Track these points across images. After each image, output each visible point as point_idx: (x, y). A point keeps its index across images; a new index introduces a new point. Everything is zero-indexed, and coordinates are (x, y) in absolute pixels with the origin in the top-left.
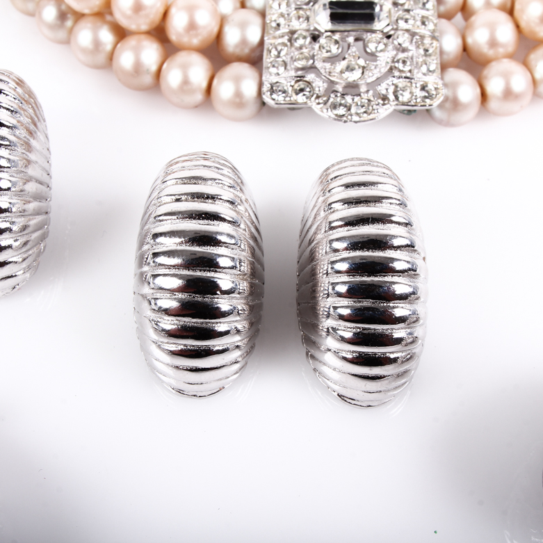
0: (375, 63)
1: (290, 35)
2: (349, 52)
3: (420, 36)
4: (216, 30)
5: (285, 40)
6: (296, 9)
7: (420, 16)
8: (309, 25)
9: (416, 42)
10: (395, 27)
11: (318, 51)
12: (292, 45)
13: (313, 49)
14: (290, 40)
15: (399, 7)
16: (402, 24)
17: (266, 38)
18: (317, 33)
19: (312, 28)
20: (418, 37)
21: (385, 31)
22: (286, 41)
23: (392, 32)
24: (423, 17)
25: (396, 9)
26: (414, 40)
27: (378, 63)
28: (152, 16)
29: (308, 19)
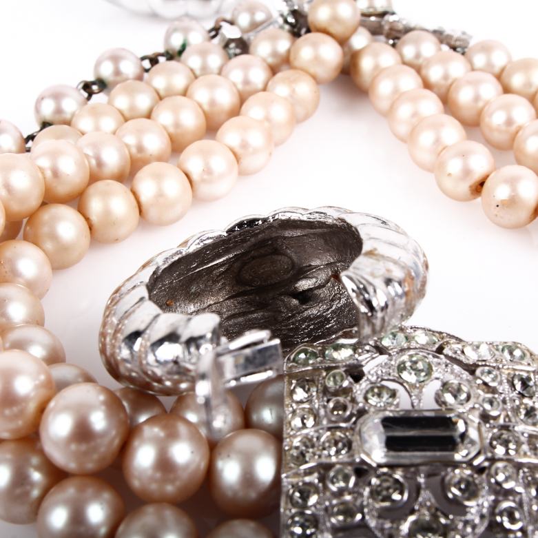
0: (463, 518)
1: (322, 471)
2: (420, 499)
3: (529, 468)
4: (203, 465)
5: (314, 478)
6: (329, 429)
7: (526, 435)
8: (353, 456)
9: (523, 478)
10: (489, 455)
11: (368, 498)
12: (326, 488)
13: (361, 495)
14: (322, 479)
15: (492, 421)
16: (500, 451)
17: (283, 476)
18: (365, 467)
19: (358, 460)
20: (526, 470)
21: (476, 463)
22: (316, 481)
23: (486, 464)
24: (531, 436)
25: (488, 425)
26: (521, 474)
27: (469, 517)
28: (103, 449)
29: (349, 445)
